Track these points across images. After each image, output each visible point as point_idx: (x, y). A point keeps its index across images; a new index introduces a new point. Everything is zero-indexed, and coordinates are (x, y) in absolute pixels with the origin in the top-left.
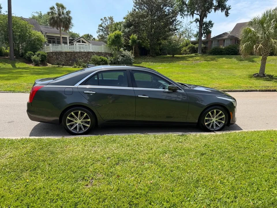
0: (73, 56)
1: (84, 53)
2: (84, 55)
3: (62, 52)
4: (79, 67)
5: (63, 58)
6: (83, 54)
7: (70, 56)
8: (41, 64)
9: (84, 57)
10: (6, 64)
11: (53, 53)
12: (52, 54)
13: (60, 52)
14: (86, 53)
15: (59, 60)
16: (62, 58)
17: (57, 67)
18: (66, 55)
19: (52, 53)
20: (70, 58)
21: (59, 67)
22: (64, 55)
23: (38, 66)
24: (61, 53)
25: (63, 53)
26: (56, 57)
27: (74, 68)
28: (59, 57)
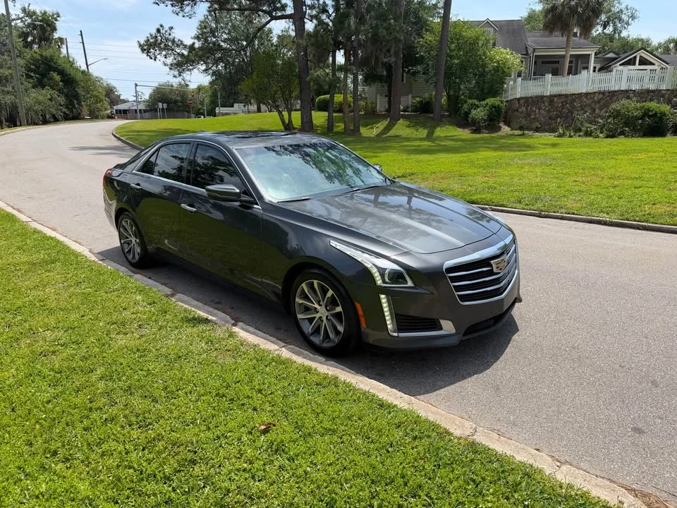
0: (568, 106)
1: (601, 96)
2: (599, 102)
3: (542, 97)
4: (572, 134)
5: (541, 114)
6: (595, 98)
7: (560, 105)
8: (486, 128)
9: (598, 106)
10: (420, 129)
11: (522, 102)
12: (519, 103)
13: (537, 97)
14: (607, 94)
15: (533, 117)
16: (539, 113)
17: (519, 135)
18: (550, 105)
19: (519, 99)
20: (561, 112)
21: (523, 134)
22: (547, 104)
23: (479, 133)
24: (539, 100)
25: (545, 99)
26: (527, 110)
27: (558, 137)
28: (534, 109)
